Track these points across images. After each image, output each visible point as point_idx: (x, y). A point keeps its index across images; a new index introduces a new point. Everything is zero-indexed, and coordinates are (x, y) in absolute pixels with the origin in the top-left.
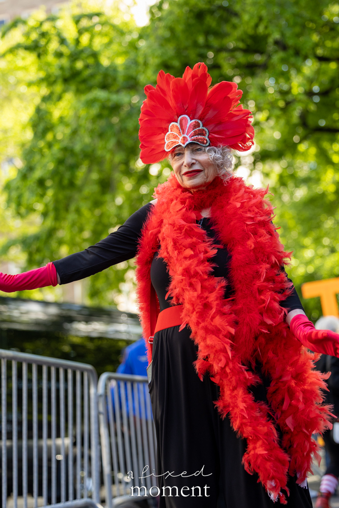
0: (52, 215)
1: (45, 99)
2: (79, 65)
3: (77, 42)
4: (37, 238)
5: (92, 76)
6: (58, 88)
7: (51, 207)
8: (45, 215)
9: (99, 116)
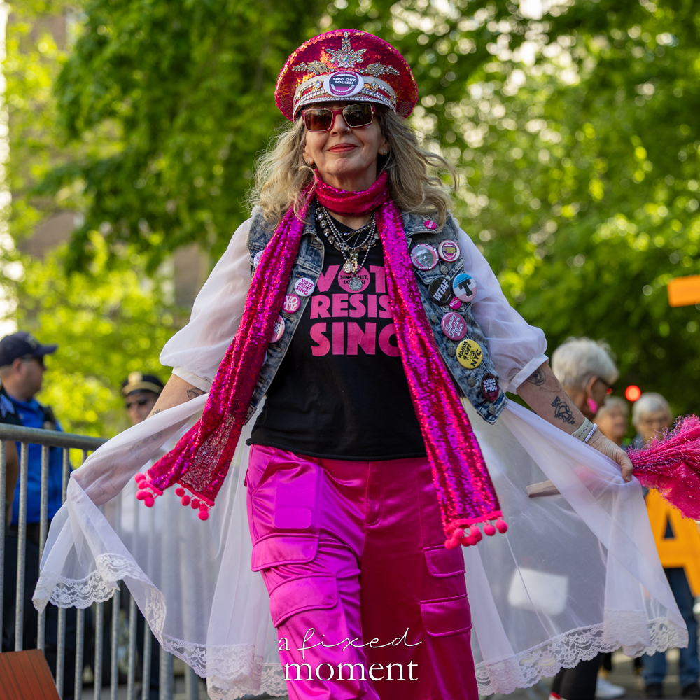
0: (143, 127)
4: (115, 166)
7: (144, 109)
8: (130, 124)
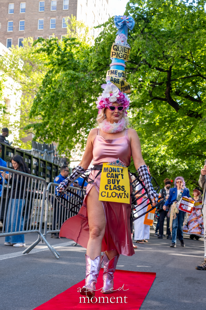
1: (50, 72)
2: (66, 59)
3: (65, 49)
5: (70, 64)
6: (56, 67)
9: (70, 80)
